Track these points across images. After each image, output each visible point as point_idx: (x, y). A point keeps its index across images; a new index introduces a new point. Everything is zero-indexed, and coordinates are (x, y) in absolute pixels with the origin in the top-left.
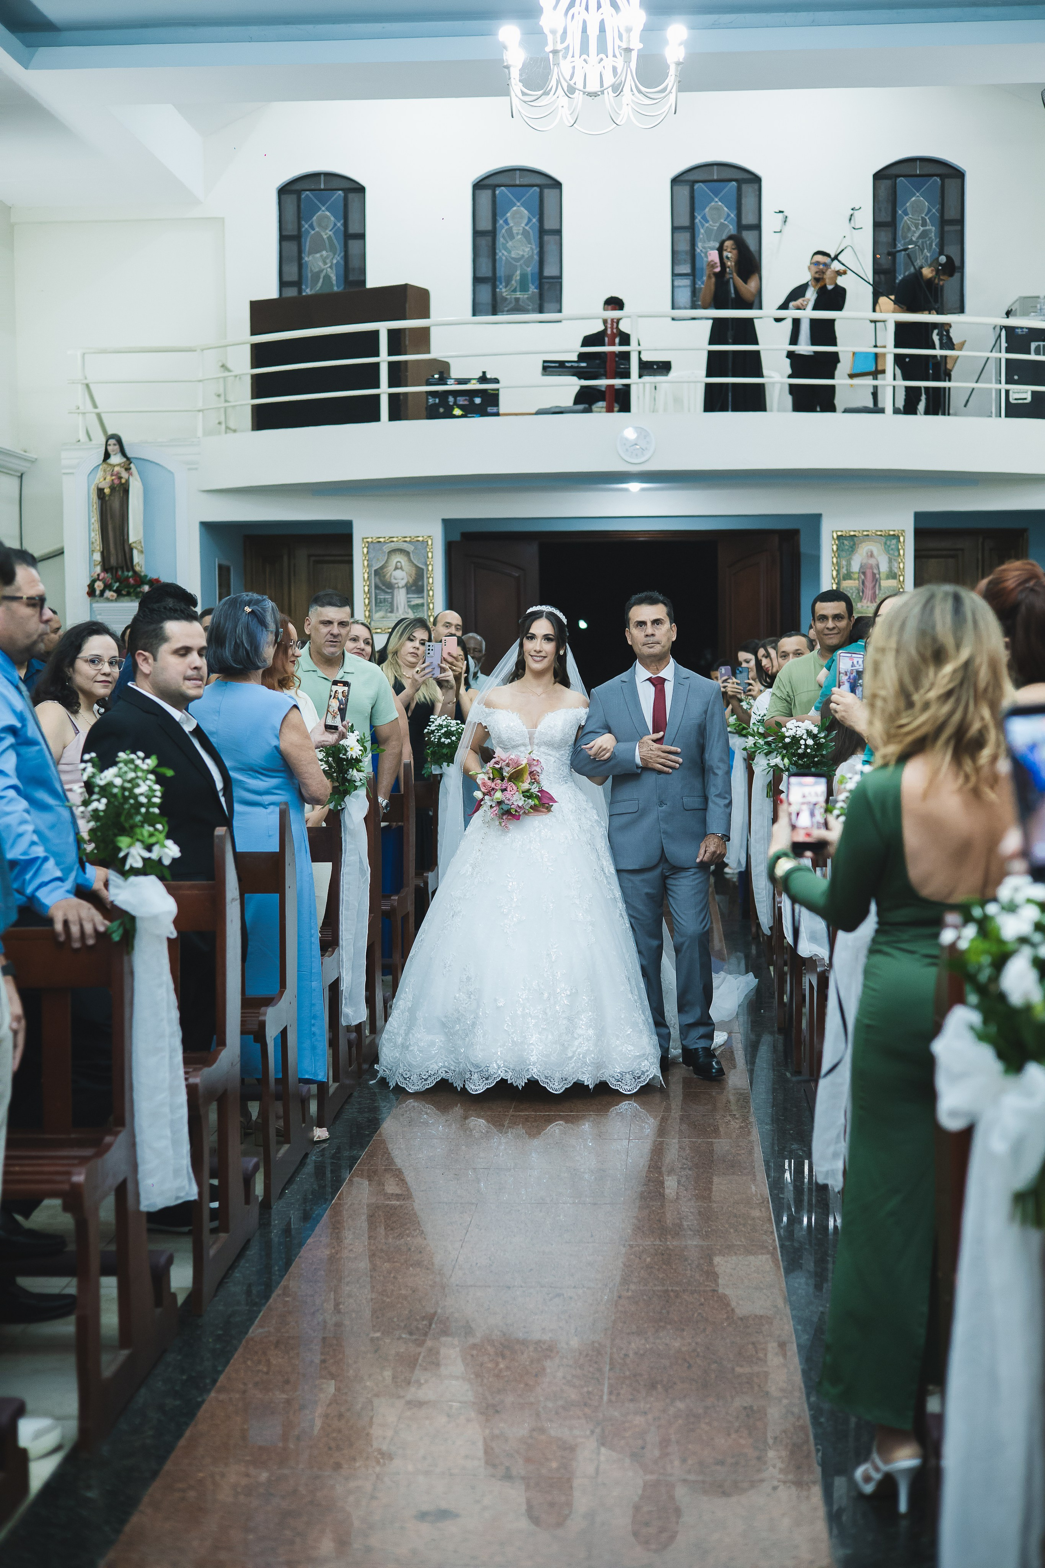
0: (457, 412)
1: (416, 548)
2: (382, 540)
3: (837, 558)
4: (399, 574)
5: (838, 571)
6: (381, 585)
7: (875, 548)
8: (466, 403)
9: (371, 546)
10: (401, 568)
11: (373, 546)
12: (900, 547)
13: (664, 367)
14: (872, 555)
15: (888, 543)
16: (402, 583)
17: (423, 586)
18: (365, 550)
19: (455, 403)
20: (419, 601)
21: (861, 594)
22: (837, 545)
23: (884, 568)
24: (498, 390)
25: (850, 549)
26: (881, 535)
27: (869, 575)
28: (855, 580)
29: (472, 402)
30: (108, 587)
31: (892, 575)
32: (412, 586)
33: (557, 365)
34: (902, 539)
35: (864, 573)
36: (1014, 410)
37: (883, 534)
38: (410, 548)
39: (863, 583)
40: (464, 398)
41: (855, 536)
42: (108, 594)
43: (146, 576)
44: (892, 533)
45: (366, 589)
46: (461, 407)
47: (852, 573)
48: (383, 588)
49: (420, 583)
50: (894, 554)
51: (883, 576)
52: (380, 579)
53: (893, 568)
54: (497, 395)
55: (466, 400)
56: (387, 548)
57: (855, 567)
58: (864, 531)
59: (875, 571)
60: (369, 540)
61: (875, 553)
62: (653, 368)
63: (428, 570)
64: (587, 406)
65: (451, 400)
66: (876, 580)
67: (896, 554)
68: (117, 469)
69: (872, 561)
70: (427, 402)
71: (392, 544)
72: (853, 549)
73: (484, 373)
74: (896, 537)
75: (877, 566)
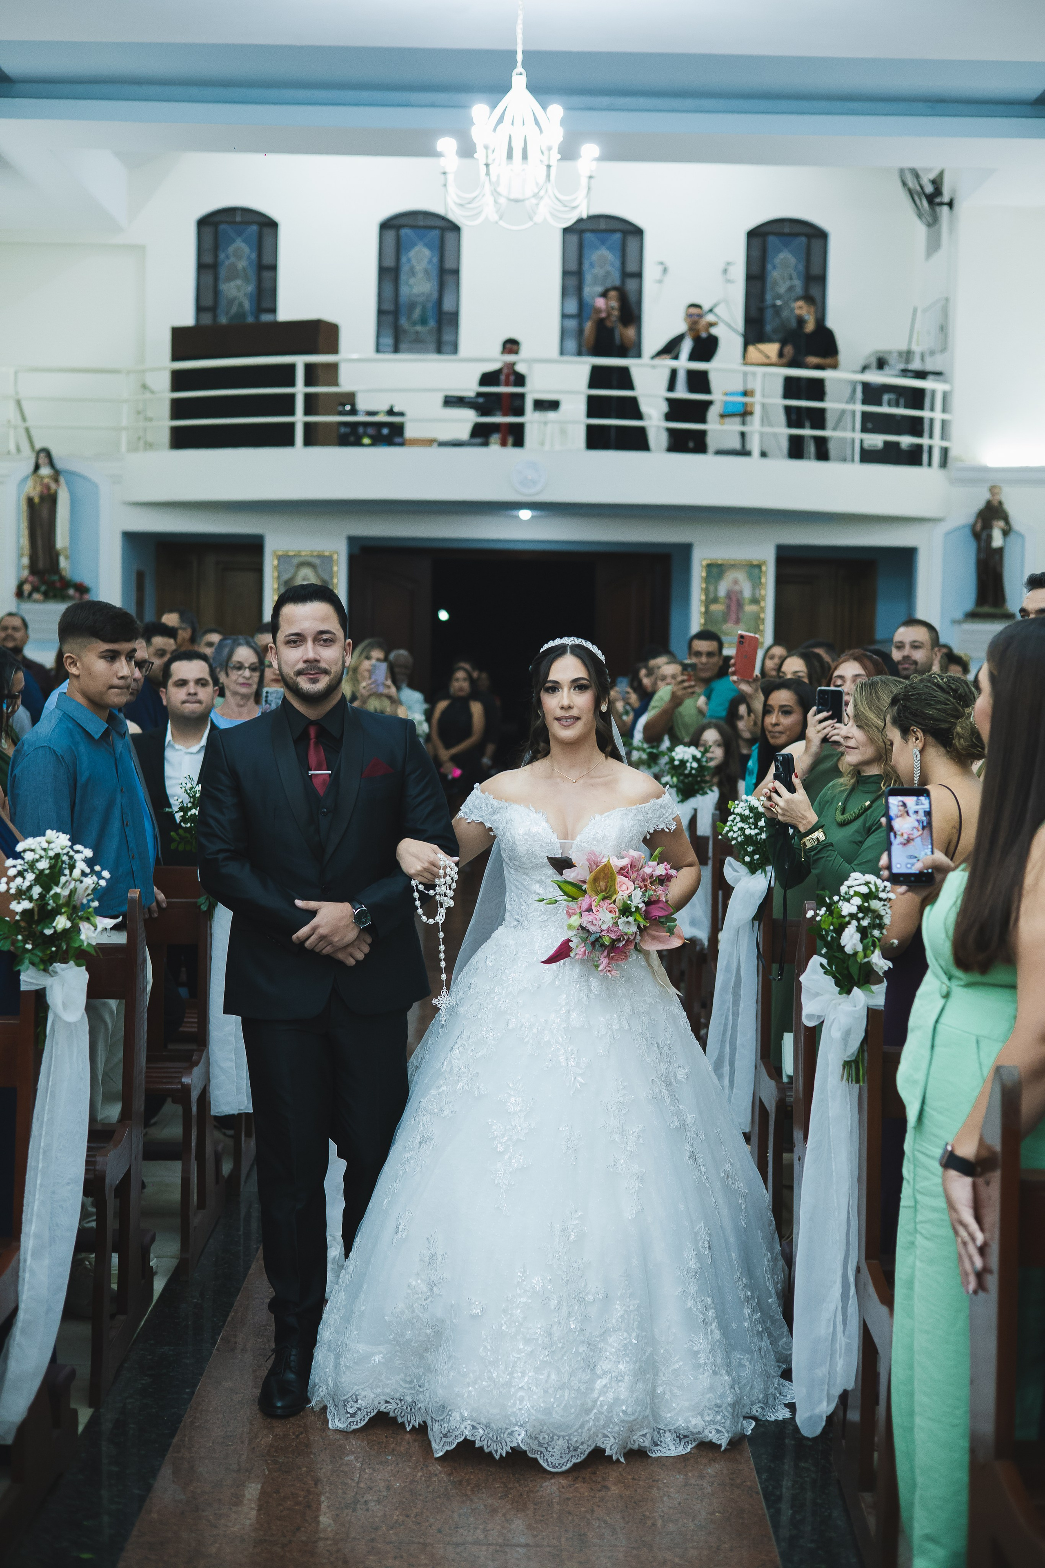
0: (366, 441)
3: (705, 584)
5: (707, 595)
7: (741, 576)
8: (374, 433)
10: (307, 580)
12: (762, 576)
13: (554, 405)
14: (736, 582)
18: (275, 562)
19: (364, 433)
21: (726, 617)
22: (706, 572)
23: (747, 593)
24: (404, 423)
26: (745, 565)
27: (734, 600)
28: (721, 604)
29: (380, 432)
30: (35, 589)
31: (755, 601)
33: (457, 399)
34: (764, 568)
35: (729, 599)
36: (868, 456)
37: (747, 563)
38: (317, 562)
39: (728, 607)
40: (373, 429)
41: (722, 564)
42: (36, 596)
43: (70, 581)
44: (755, 563)
46: (370, 438)
50: (757, 583)
51: (746, 601)
53: (755, 595)
54: (403, 427)
56: (295, 561)
57: (722, 592)
58: (730, 560)
59: (740, 597)
60: (279, 553)
61: (740, 581)
62: (544, 406)
63: (333, 582)
64: (482, 440)
65: (361, 430)
66: (740, 605)
68: (46, 480)
69: (737, 588)
70: (339, 431)
71: (301, 557)
73: (391, 407)
74: (759, 567)
75: (741, 592)
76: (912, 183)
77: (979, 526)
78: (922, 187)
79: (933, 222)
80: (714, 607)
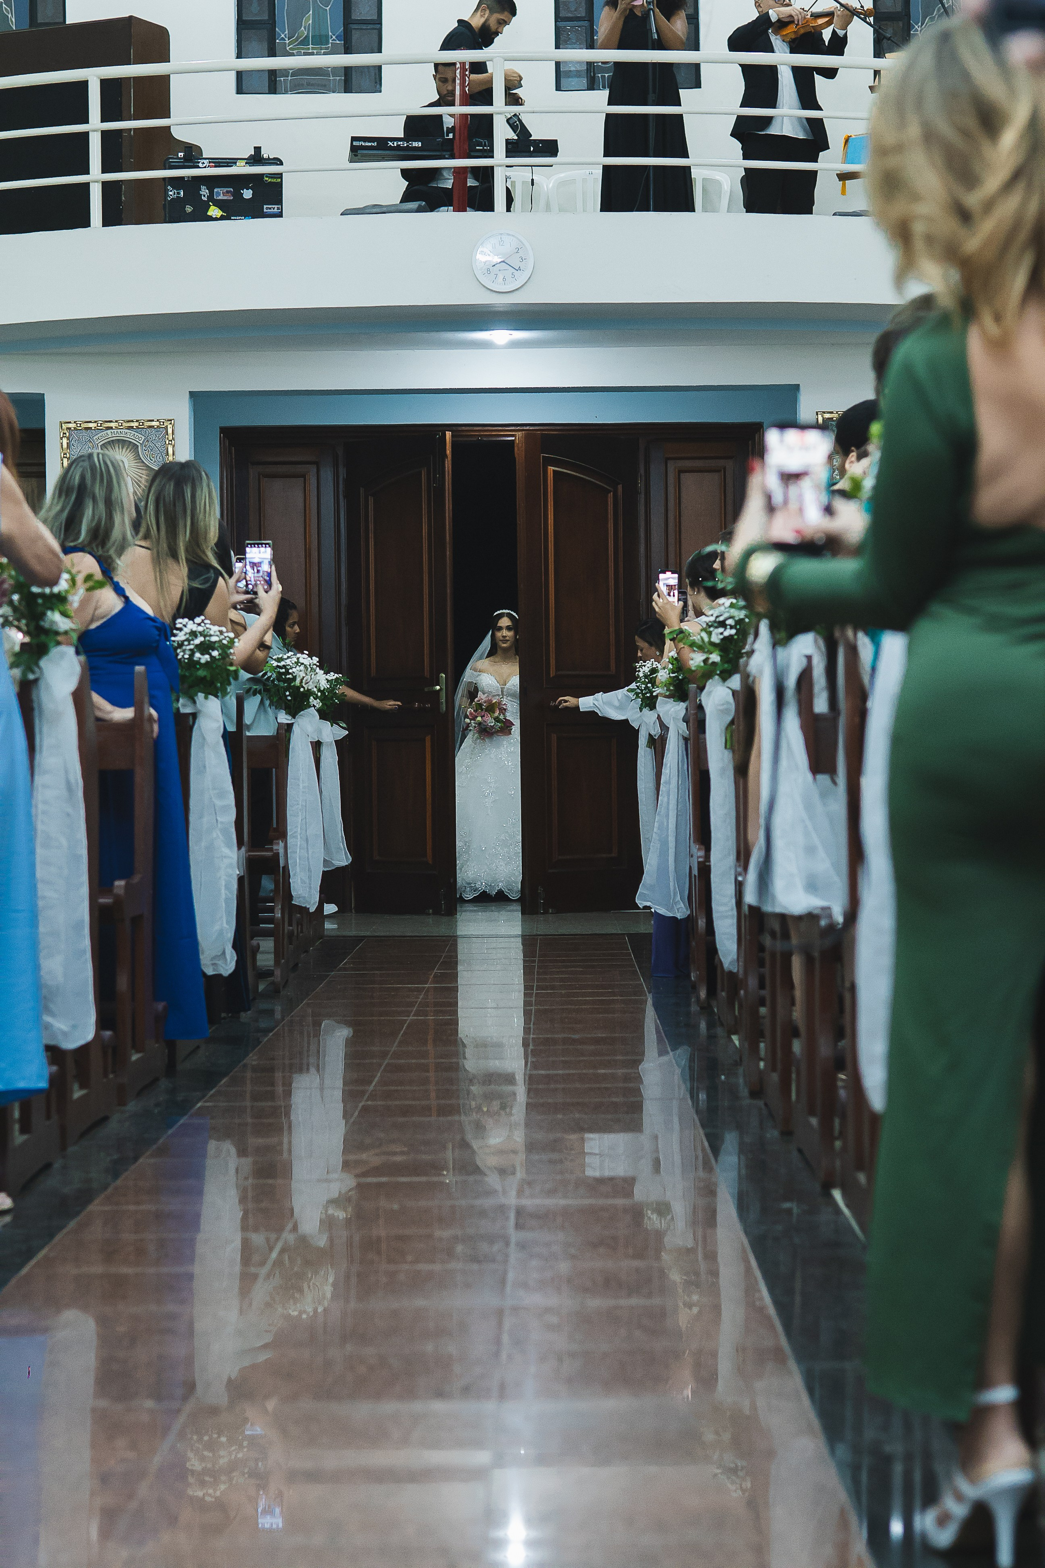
0: (214, 211)
2: (92, 425)
13: (548, 148)
19: (211, 197)
24: (280, 175)
29: (238, 195)
33: (373, 144)
38: (138, 438)
46: (220, 204)
54: (280, 185)
55: (227, 192)
56: (99, 438)
60: (72, 425)
64: (425, 203)
65: (204, 192)
70: (166, 195)
71: (109, 431)
73: (258, 149)
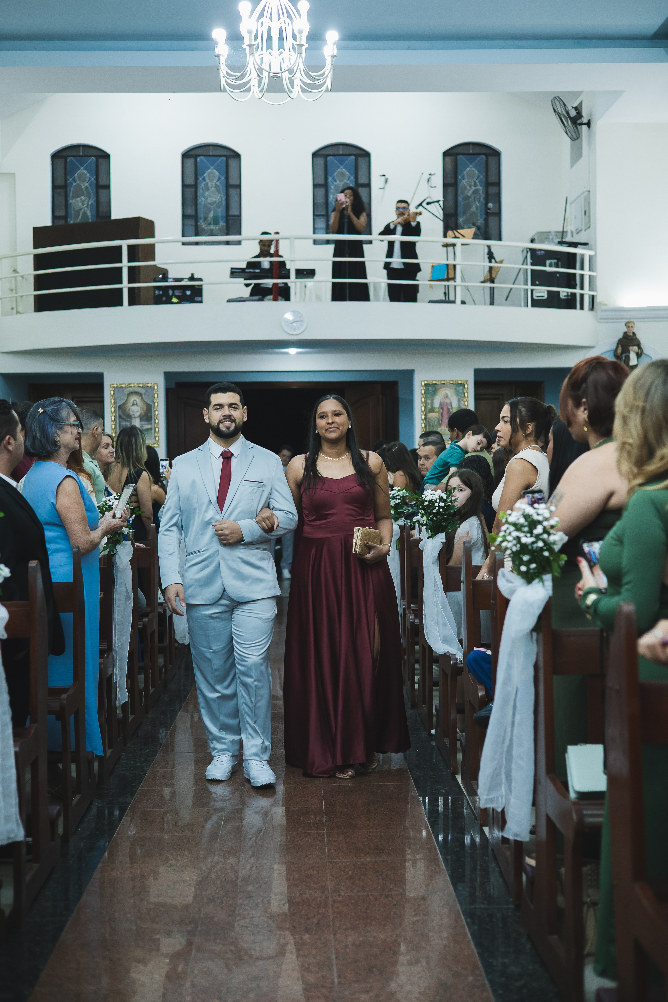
0: (174, 300)
1: (146, 391)
2: (123, 386)
3: (425, 398)
4: (135, 408)
5: (425, 407)
6: (123, 416)
7: (450, 392)
8: (180, 294)
9: (116, 389)
10: (137, 404)
11: (118, 390)
12: (465, 391)
14: (447, 397)
15: (458, 389)
16: (138, 414)
17: (151, 417)
18: (112, 392)
19: (173, 294)
20: (149, 426)
21: (440, 422)
22: (425, 390)
23: (455, 405)
24: (202, 286)
25: (433, 393)
26: (453, 384)
27: (445, 409)
28: (436, 413)
29: (184, 293)
32: (144, 416)
33: (240, 271)
34: (466, 386)
35: (442, 408)
36: (537, 303)
37: (454, 382)
38: (142, 391)
39: (442, 415)
40: (179, 291)
41: (436, 384)
44: (460, 382)
45: (113, 418)
46: (177, 297)
47: (434, 408)
48: (125, 417)
49: (149, 414)
50: (461, 396)
52: (122, 411)
53: (461, 405)
54: (202, 289)
56: (127, 391)
57: (437, 405)
58: (442, 381)
59: (450, 407)
60: (115, 386)
61: (449, 395)
62: (303, 274)
63: (154, 406)
64: (261, 297)
65: (170, 292)
66: (450, 413)
67: (463, 396)
69: (447, 401)
70: (154, 293)
71: (131, 388)
72: (435, 393)
73: (193, 275)
74: (463, 385)
75: (451, 404)
76: (560, 109)
77: (619, 351)
78: (568, 113)
79: (576, 137)
80: (431, 415)
